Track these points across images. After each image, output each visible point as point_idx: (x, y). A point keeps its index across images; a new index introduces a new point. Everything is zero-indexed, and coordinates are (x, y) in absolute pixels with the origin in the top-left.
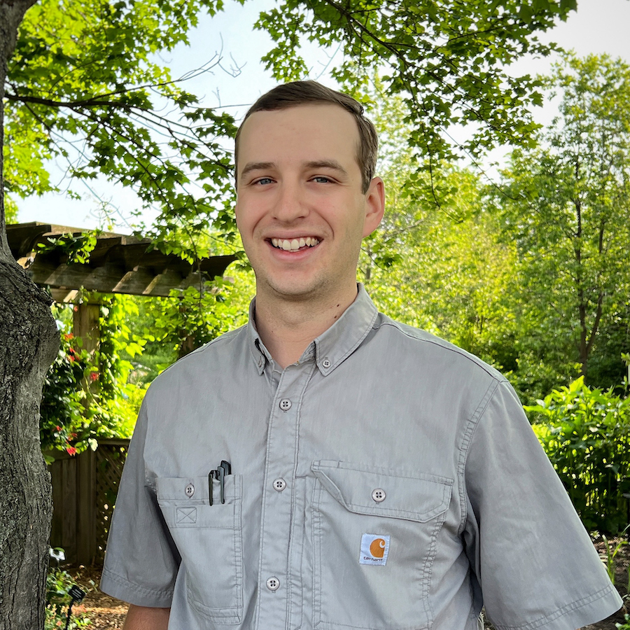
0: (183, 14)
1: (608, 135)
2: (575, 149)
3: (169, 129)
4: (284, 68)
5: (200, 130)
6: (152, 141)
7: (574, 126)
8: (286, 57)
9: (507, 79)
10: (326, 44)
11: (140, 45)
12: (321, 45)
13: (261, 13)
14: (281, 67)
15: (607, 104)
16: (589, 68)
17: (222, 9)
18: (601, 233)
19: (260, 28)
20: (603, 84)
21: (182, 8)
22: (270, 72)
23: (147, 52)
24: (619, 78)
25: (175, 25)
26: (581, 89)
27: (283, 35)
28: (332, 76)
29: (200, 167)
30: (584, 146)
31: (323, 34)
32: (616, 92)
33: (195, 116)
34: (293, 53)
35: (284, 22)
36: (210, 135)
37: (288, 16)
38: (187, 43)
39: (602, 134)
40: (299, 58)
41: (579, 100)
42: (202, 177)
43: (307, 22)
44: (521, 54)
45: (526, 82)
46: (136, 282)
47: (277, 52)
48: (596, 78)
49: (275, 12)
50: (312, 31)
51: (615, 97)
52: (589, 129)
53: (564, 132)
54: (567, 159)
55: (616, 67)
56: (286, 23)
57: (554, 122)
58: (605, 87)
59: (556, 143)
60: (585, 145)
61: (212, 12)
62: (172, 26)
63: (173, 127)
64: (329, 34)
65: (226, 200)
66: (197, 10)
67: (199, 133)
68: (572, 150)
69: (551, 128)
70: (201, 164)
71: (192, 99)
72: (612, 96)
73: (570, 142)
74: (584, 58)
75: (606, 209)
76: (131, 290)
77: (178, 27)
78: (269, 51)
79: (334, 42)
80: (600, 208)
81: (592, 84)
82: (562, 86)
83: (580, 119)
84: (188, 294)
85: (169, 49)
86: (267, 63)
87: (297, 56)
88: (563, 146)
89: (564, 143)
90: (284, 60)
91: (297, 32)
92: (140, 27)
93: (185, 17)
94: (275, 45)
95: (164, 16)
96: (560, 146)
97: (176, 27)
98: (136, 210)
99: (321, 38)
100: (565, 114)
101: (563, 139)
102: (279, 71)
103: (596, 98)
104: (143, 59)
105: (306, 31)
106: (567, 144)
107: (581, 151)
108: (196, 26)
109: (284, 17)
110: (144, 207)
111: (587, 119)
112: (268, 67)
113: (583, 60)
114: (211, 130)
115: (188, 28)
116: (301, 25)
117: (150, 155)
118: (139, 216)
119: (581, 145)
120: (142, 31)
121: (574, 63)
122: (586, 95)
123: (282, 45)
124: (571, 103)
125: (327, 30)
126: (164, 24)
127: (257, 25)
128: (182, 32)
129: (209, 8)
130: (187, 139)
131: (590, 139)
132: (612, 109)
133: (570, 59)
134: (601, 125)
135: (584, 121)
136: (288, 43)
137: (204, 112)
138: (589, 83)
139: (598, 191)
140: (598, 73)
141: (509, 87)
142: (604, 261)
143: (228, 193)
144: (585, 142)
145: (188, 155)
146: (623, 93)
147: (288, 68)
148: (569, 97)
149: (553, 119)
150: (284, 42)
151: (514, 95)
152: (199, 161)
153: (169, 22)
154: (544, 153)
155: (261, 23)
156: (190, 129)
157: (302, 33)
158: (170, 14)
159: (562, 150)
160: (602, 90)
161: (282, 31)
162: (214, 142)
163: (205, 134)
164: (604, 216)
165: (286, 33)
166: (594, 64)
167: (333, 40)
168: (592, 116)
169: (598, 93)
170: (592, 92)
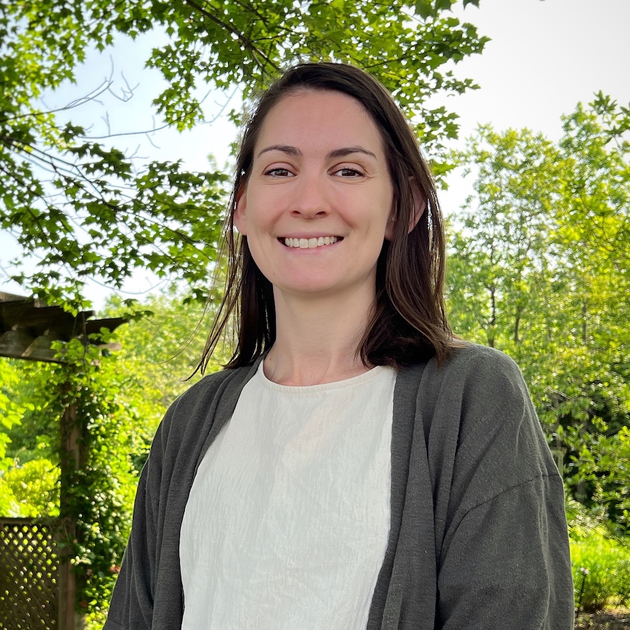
0: (69, 48)
1: (526, 217)
2: (490, 231)
3: (52, 164)
4: (177, 112)
5: (87, 166)
6: (35, 179)
7: (489, 206)
8: (180, 100)
9: (421, 111)
10: (223, 87)
11: (22, 89)
12: (218, 87)
13: (154, 50)
14: (174, 111)
15: (525, 182)
16: (507, 143)
17: (112, 44)
18: (517, 323)
19: (152, 67)
20: (521, 160)
21: (68, 42)
22: (162, 116)
23: (29, 97)
24: (539, 154)
25: (60, 61)
26: (498, 165)
27: (177, 75)
28: (231, 119)
29: (86, 208)
30: (500, 228)
31: (221, 74)
32: (536, 170)
33: (81, 151)
34: (187, 95)
35: (178, 59)
36: (98, 172)
37: (183, 53)
38: (73, 81)
39: (519, 215)
40: (194, 100)
41: (496, 177)
42: (88, 221)
43: (203, 61)
44: (434, 90)
45: (440, 116)
46: (15, 343)
47: (170, 94)
48: (514, 154)
49: (168, 49)
50: (209, 71)
51: (534, 175)
52: (505, 209)
53: (479, 212)
54: (482, 241)
55: (537, 142)
56: (181, 60)
57: (468, 201)
58: (525, 163)
59: (470, 224)
60: (502, 227)
61: (100, 47)
62: (57, 62)
63: (56, 163)
64: (227, 74)
65: (113, 247)
66: (84, 44)
67: (86, 169)
68: (487, 232)
69: (465, 207)
70: (87, 205)
71: (78, 131)
72: (531, 174)
73: (485, 223)
74: (502, 132)
75: (521, 295)
76: (9, 352)
77: (64, 63)
78: (162, 93)
79: (232, 85)
80: (516, 295)
81: (510, 161)
82: (477, 162)
83: (496, 199)
84: (71, 347)
85: (53, 87)
86: (159, 106)
87: (192, 98)
88: (477, 228)
89: (478, 224)
90: (178, 103)
91: (193, 72)
92: (22, 70)
93: (72, 52)
94: (167, 85)
95: (48, 51)
96: (474, 228)
97: (61, 63)
98: (16, 259)
99: (218, 79)
100: (480, 192)
101: (477, 221)
102: (172, 115)
103: (513, 177)
104: (26, 104)
105: (202, 71)
106: (481, 225)
107: (496, 233)
108: (82, 62)
109: (178, 55)
110: (25, 255)
111: (504, 199)
112: (160, 110)
113: (500, 135)
114: (98, 166)
115: (74, 64)
116: (197, 63)
117: (32, 194)
118: (19, 266)
119: (497, 227)
120: (25, 74)
121: (491, 139)
122: (504, 172)
123: (176, 86)
124: (487, 181)
125: (224, 70)
126: (49, 59)
127: (149, 63)
128: (68, 69)
129: (97, 42)
130: (73, 176)
131: (507, 220)
132: (530, 188)
133: (486, 133)
134: (519, 205)
135: (500, 201)
136: (182, 84)
137: (91, 147)
138: (506, 160)
139: (514, 276)
140: (517, 148)
141: (423, 120)
142: (520, 352)
143: (116, 238)
144: (501, 224)
145: (74, 196)
146: (543, 171)
147: (182, 112)
148: (484, 175)
149: (467, 197)
150: (179, 82)
151: (427, 129)
152: (85, 201)
153: (53, 57)
154: (457, 235)
155: (153, 61)
156: (76, 167)
157: (197, 72)
158: (55, 48)
159: (476, 232)
160: (521, 166)
161: (175, 70)
162: (102, 179)
163: (92, 170)
164: (520, 303)
165: (181, 72)
166: (512, 139)
167: (231, 82)
168: (509, 195)
169: (516, 169)
170: (510, 169)
